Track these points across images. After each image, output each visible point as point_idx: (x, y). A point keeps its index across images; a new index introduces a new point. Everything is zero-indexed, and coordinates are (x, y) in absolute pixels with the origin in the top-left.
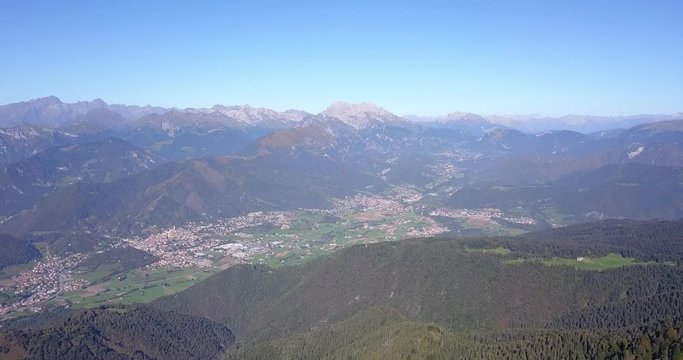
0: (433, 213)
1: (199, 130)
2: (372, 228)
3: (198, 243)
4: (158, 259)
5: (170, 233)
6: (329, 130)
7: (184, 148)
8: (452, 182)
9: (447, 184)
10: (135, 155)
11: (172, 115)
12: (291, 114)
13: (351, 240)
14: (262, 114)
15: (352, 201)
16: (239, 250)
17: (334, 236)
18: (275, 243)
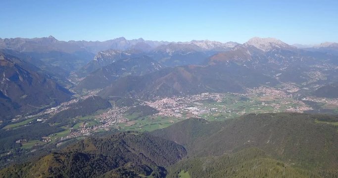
0: (305, 99)
1: (183, 53)
2: (266, 105)
3: (177, 106)
4: (159, 112)
5: (165, 100)
6: (248, 52)
7: (175, 61)
8: (319, 82)
9: (315, 83)
10: (153, 64)
11: (171, 45)
12: (229, 44)
13: (254, 111)
14: (214, 44)
15: (257, 91)
16: (195, 110)
17: (245, 108)
18: (213, 109)
